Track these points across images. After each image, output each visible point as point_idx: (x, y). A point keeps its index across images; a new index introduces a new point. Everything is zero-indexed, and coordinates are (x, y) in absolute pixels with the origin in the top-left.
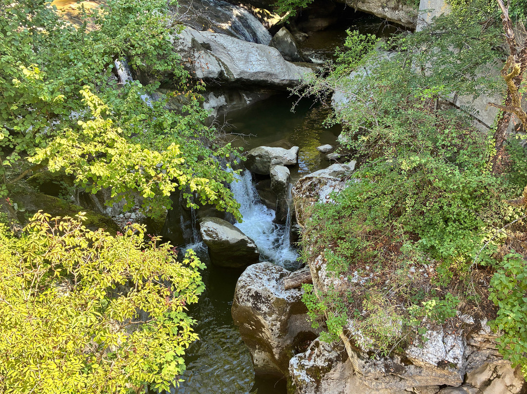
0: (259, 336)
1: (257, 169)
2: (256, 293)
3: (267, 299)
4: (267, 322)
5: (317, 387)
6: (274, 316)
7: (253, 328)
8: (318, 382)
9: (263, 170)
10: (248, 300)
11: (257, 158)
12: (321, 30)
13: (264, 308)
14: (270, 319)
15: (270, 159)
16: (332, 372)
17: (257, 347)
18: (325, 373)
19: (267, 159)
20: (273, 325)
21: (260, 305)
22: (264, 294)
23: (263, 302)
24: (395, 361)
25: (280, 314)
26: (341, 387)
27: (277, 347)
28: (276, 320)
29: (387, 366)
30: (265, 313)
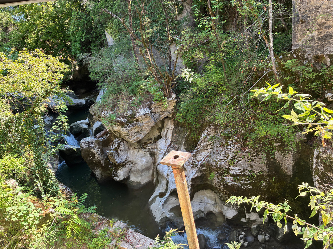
0: (95, 160)
1: (75, 131)
2: (88, 142)
3: (92, 142)
4: (95, 150)
5: (118, 154)
6: (97, 147)
7: (91, 158)
8: (118, 152)
9: (77, 131)
10: (86, 146)
11: (74, 127)
12: (83, 93)
13: (93, 145)
14: (96, 148)
15: (79, 125)
16: (120, 146)
17: (96, 168)
18: (118, 147)
19: (77, 125)
20: (98, 151)
21: (90, 145)
22: (91, 141)
23: (91, 144)
24: (134, 123)
25: (99, 146)
26: (127, 154)
27: (102, 160)
28: (98, 148)
29: (133, 125)
30: (93, 147)
